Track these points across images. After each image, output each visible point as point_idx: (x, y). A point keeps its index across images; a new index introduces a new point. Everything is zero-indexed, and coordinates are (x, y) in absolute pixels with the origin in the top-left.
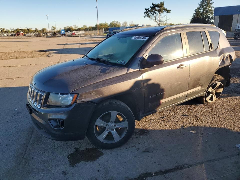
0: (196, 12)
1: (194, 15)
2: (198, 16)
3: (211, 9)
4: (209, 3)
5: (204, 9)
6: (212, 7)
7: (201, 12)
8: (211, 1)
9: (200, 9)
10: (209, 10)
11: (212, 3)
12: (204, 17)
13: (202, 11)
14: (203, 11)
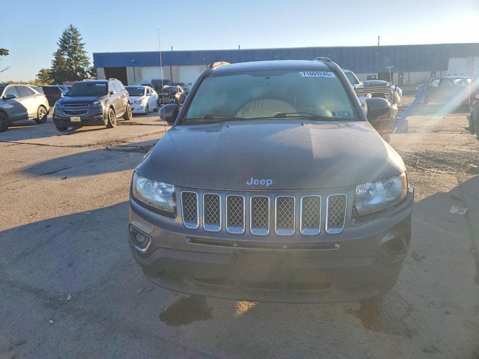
0: (56, 58)
1: (54, 65)
2: (63, 67)
3: (82, 55)
4: (77, 45)
5: (70, 54)
6: (84, 52)
7: (66, 60)
8: (80, 41)
9: (63, 54)
10: (79, 56)
11: (83, 45)
12: (72, 68)
13: (66, 57)
14: (69, 58)
